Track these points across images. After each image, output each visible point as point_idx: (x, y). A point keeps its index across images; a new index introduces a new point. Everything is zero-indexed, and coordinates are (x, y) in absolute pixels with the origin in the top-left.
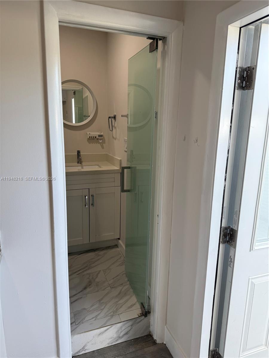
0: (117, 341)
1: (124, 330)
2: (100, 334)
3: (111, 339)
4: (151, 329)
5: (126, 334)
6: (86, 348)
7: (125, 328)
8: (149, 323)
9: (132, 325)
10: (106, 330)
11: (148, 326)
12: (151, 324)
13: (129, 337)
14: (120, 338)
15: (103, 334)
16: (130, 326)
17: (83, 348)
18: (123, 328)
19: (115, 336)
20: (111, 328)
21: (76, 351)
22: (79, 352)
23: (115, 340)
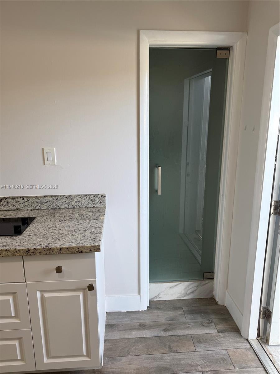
0: (185, 296)
1: (191, 289)
2: (171, 287)
3: (180, 294)
4: (214, 293)
5: (193, 292)
6: (160, 296)
7: (191, 287)
8: (213, 288)
9: (197, 286)
10: (176, 286)
11: (212, 290)
12: (214, 289)
13: (194, 296)
14: (187, 294)
15: (174, 288)
16: (196, 286)
17: (158, 296)
18: (190, 287)
19: (183, 292)
20: (180, 285)
21: (152, 297)
22: (154, 298)
23: (183, 296)
